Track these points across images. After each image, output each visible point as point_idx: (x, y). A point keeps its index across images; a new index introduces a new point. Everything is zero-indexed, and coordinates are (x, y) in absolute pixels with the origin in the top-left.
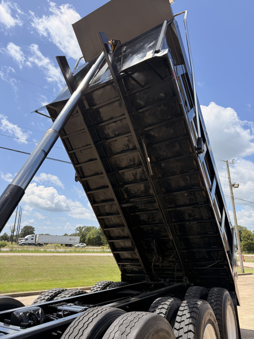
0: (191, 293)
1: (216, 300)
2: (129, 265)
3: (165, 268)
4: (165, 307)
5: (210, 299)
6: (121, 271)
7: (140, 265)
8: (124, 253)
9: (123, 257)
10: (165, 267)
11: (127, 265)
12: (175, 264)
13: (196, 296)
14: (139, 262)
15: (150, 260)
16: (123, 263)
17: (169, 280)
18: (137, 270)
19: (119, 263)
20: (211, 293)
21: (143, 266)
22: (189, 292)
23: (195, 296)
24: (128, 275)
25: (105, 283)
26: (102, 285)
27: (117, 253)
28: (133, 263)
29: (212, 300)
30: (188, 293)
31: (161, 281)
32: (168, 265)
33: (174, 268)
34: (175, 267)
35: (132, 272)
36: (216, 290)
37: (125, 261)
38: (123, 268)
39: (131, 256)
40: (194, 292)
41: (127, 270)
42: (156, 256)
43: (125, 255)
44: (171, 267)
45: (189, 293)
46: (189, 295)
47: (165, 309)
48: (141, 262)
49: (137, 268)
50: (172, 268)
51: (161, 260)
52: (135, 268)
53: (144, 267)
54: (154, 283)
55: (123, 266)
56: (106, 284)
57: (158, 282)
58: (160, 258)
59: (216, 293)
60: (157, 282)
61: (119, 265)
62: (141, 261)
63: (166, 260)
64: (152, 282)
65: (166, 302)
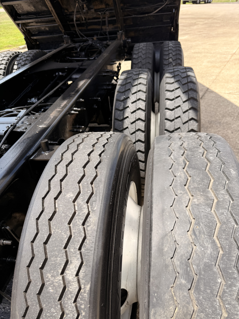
0: (140, 54)
1: (175, 58)
2: (32, 22)
3: (90, 21)
4: (142, 89)
5: (167, 58)
6: (24, 33)
7: (54, 21)
8: (20, 4)
9: (20, 11)
10: (89, 19)
11: (29, 23)
12: (105, 13)
13: (148, 57)
14: (52, 16)
15: (66, 11)
16: (24, 21)
17: (97, 38)
18: (47, 29)
19: (18, 22)
20: (167, 51)
21: (58, 23)
22: (138, 53)
23: (146, 58)
24: (35, 38)
25: (8, 55)
26: (4, 60)
27: (9, 6)
28: (39, 20)
29: (171, 60)
30: (135, 54)
31: (88, 40)
32: (95, 16)
33: (103, 20)
34: (104, 18)
35: (40, 32)
36: (171, 45)
37: (25, 17)
38: (26, 29)
39: (34, 7)
40: (144, 52)
41: (31, 31)
42: (78, 3)
43: (24, 8)
44: (99, 18)
45: (137, 55)
46: (138, 57)
47: (143, 91)
48: (55, 16)
49: (48, 27)
50: (100, 20)
51: (86, 9)
52: (43, 27)
53: (60, 23)
54: (80, 46)
55: (23, 24)
56: (10, 57)
57: (85, 44)
58: (85, 6)
59: (174, 49)
60: (83, 44)
61: (18, 25)
62: (55, 14)
63: (92, 9)
64: (77, 45)
65: (140, 81)
